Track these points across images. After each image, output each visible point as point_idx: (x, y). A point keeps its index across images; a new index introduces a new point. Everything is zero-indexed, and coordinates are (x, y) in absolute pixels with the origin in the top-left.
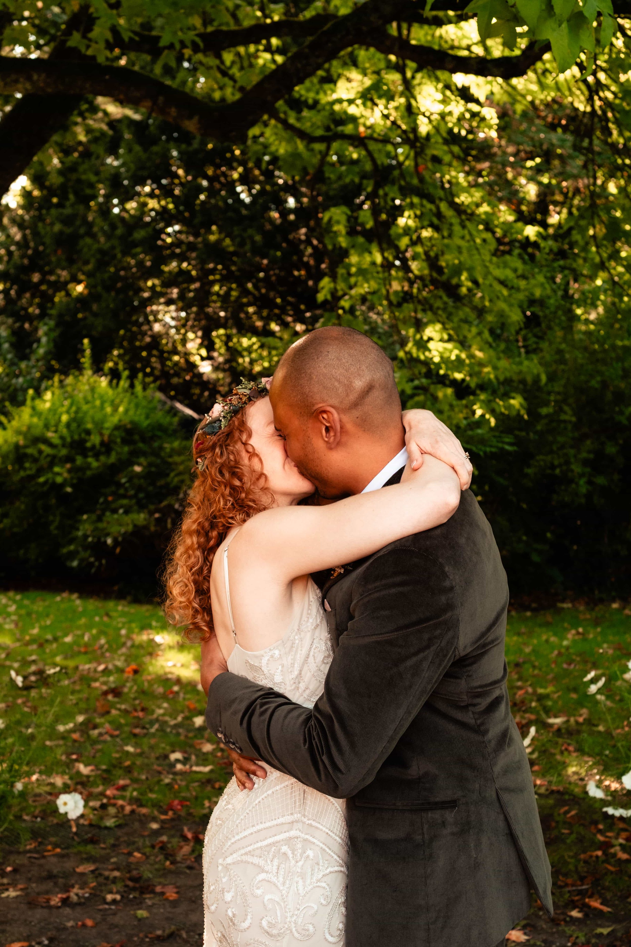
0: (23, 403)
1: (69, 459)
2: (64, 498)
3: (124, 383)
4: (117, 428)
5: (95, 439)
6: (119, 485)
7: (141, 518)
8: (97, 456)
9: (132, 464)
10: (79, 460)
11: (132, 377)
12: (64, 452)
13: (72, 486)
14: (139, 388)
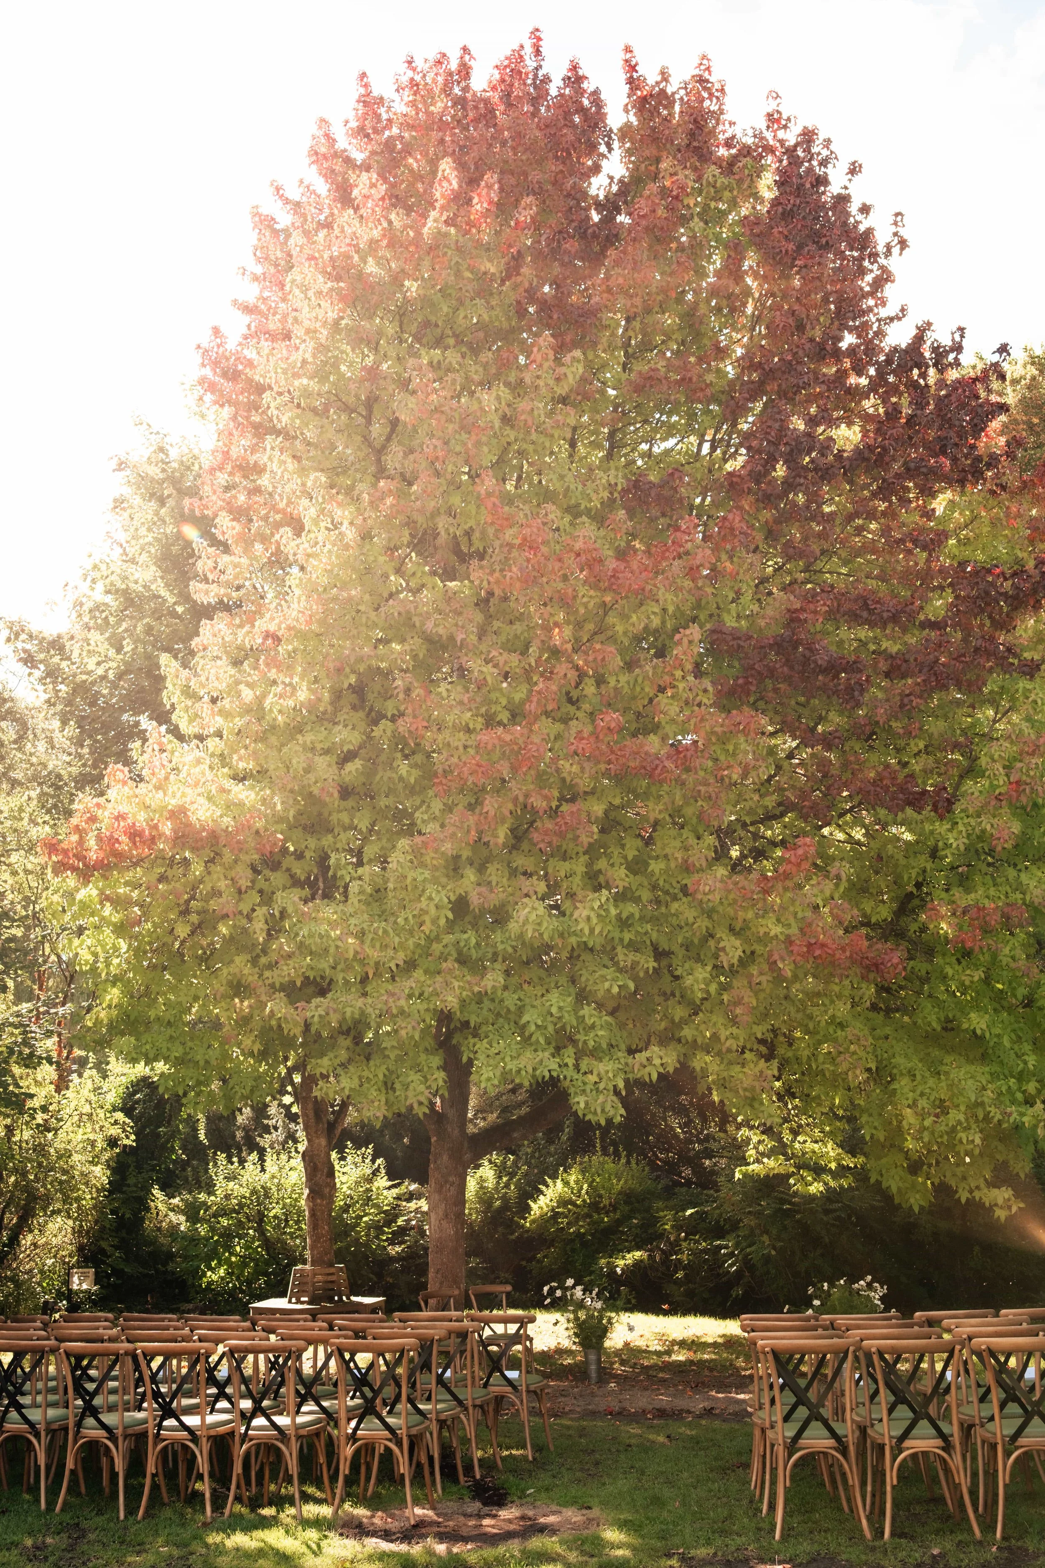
0: (554, 1177)
1: (589, 1216)
2: (585, 1244)
3: (623, 1161)
4: (620, 1193)
5: (606, 1202)
6: (623, 1233)
7: (638, 1254)
8: (607, 1213)
9: (631, 1218)
10: (596, 1216)
11: (628, 1156)
12: (586, 1210)
13: (592, 1235)
14: (633, 1162)
